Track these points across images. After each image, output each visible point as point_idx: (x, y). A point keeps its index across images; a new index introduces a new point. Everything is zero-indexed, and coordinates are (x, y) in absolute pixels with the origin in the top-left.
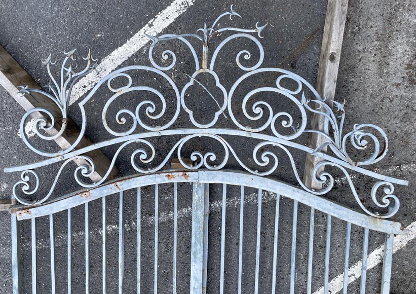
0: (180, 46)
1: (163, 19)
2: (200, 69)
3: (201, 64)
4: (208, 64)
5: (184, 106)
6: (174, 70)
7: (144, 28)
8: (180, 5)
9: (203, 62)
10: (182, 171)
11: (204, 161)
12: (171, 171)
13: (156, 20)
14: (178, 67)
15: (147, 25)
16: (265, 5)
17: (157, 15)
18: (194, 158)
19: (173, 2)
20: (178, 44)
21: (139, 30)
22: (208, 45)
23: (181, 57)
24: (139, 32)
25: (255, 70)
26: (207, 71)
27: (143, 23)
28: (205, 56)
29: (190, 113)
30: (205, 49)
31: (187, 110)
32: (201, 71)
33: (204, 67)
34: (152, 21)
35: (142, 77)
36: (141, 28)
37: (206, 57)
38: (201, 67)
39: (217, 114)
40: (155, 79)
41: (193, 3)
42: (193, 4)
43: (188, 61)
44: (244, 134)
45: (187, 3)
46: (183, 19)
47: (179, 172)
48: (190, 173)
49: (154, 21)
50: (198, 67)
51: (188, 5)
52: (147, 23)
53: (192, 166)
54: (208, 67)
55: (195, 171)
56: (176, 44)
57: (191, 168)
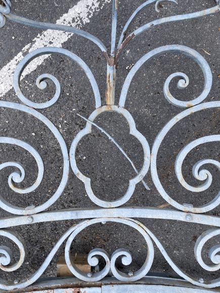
0: (71, 85)
1: (45, 44)
2: (102, 106)
3: (104, 97)
4: (115, 97)
5: (76, 170)
6: (63, 121)
7: (16, 58)
8: (69, 23)
9: (108, 93)
10: (72, 287)
11: (111, 267)
12: (53, 285)
13: (34, 45)
14: (68, 116)
15: (20, 54)
16: (196, 22)
17: (36, 39)
18: (93, 262)
19: (59, 19)
20: (68, 82)
21: (9, 61)
22: (116, 63)
23: (73, 101)
24: (8, 64)
25: (197, 105)
26: (115, 108)
27: (13, 51)
28: (111, 83)
29: (86, 181)
30: (110, 71)
31: (82, 177)
32: (104, 109)
33: (108, 103)
34: (27, 47)
35: (13, 132)
36: (12, 58)
37: (112, 85)
38: (104, 103)
39: (133, 183)
40: (34, 134)
41: (90, 19)
42: (89, 21)
43: (83, 107)
44: (181, 217)
45: (81, 19)
46: (74, 44)
47: (67, 287)
48: (86, 289)
49: (31, 47)
50: (98, 103)
51: (82, 22)
52: (20, 50)
53: (89, 275)
54: (117, 102)
55: (95, 286)
56: (65, 82)
57: (88, 279)
